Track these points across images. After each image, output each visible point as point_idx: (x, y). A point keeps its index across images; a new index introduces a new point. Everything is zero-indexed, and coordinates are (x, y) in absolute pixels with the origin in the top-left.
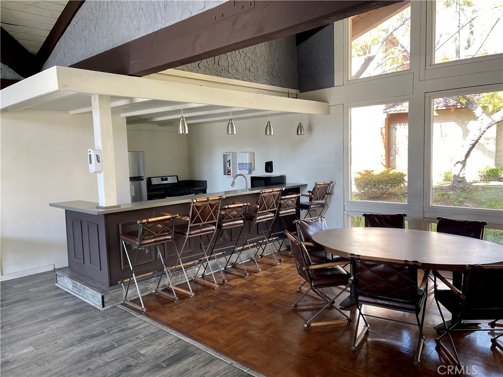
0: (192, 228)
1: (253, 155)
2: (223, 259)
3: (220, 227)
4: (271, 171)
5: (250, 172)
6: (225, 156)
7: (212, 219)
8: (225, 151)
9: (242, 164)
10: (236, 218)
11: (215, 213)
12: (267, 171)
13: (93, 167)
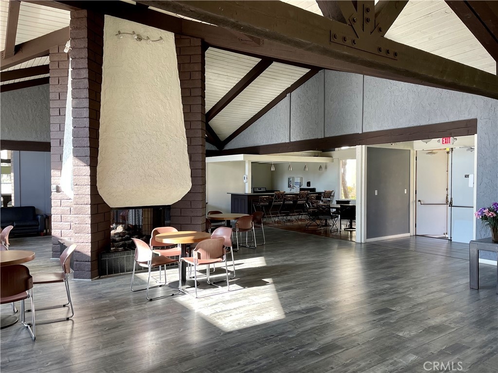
0: (275, 202)
1: (302, 179)
2: (285, 217)
3: (284, 203)
4: (310, 186)
5: (300, 186)
6: (289, 179)
7: (281, 199)
8: (289, 176)
9: (297, 183)
10: (289, 200)
11: (282, 197)
12: (307, 186)
13: (245, 181)
